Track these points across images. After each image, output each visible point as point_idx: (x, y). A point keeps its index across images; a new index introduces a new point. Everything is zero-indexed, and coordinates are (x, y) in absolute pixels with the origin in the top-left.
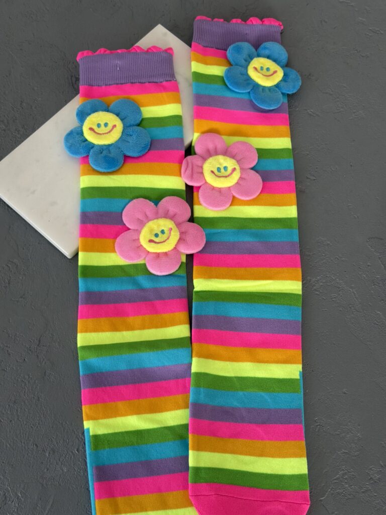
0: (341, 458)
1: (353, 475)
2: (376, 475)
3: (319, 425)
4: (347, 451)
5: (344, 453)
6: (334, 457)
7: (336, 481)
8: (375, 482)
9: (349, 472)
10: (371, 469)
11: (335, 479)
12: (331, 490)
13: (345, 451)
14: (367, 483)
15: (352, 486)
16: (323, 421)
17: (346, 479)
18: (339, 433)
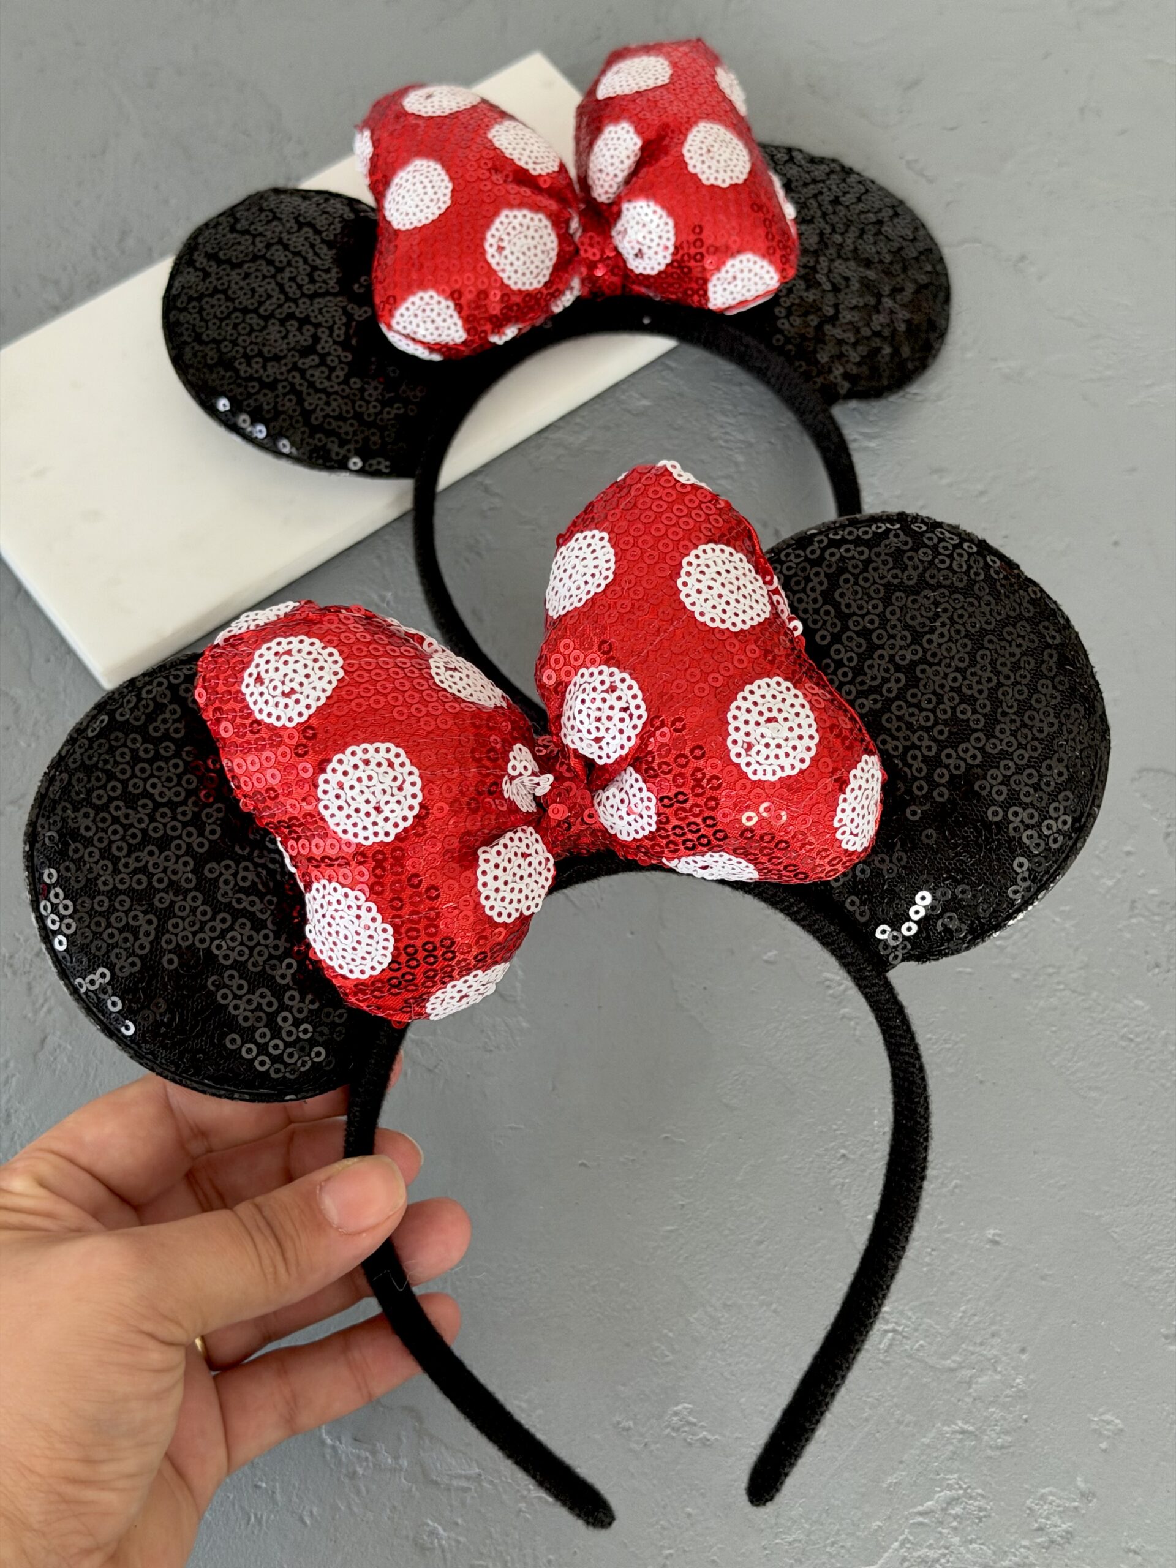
0: (951, 1448)
1: (980, 1509)
2: (1056, 1519)
3: (894, 1331)
4: (971, 1428)
5: (963, 1432)
6: (926, 1440)
7: (921, 1519)
8: (1053, 1542)
9: (971, 1498)
10: (1043, 1497)
11: (921, 1514)
12: (902, 1545)
13: (967, 1427)
14: (1025, 1543)
15: (971, 1542)
16: (909, 1318)
17: (956, 1517)
18: (953, 1365)
